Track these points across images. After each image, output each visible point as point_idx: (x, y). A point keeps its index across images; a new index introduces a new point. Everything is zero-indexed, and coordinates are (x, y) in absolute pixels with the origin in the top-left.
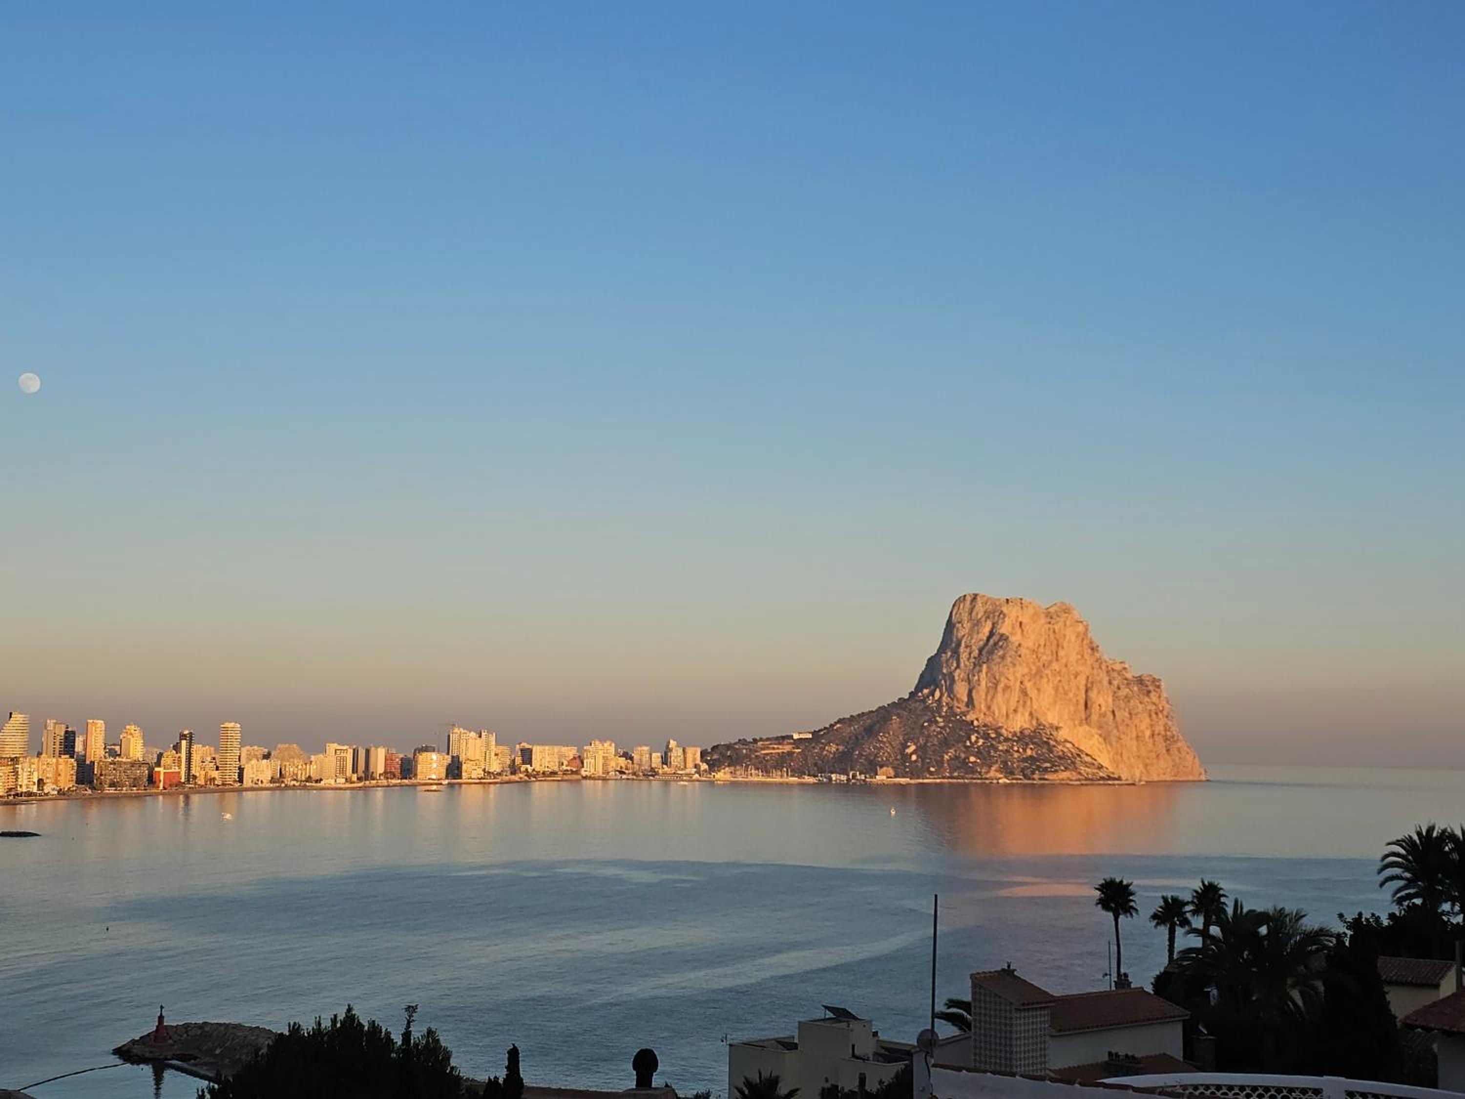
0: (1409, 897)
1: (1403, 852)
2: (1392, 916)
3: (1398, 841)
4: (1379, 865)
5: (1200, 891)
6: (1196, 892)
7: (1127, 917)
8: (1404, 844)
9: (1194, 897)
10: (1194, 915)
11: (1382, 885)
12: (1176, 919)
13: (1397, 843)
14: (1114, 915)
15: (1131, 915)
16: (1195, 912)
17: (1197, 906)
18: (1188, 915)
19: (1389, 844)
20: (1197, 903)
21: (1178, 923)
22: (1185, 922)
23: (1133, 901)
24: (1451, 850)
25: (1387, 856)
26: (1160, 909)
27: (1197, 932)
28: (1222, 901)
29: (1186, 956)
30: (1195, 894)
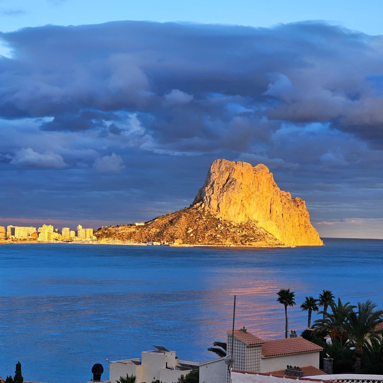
5: (323, 295)
12: (312, 307)
14: (285, 305)
15: (292, 305)
16: (321, 304)
17: (321, 301)
18: (317, 305)
21: (313, 309)
22: (316, 309)
23: (294, 299)
26: (305, 303)
27: (321, 312)
28: (333, 299)
29: (316, 323)
30: (320, 296)
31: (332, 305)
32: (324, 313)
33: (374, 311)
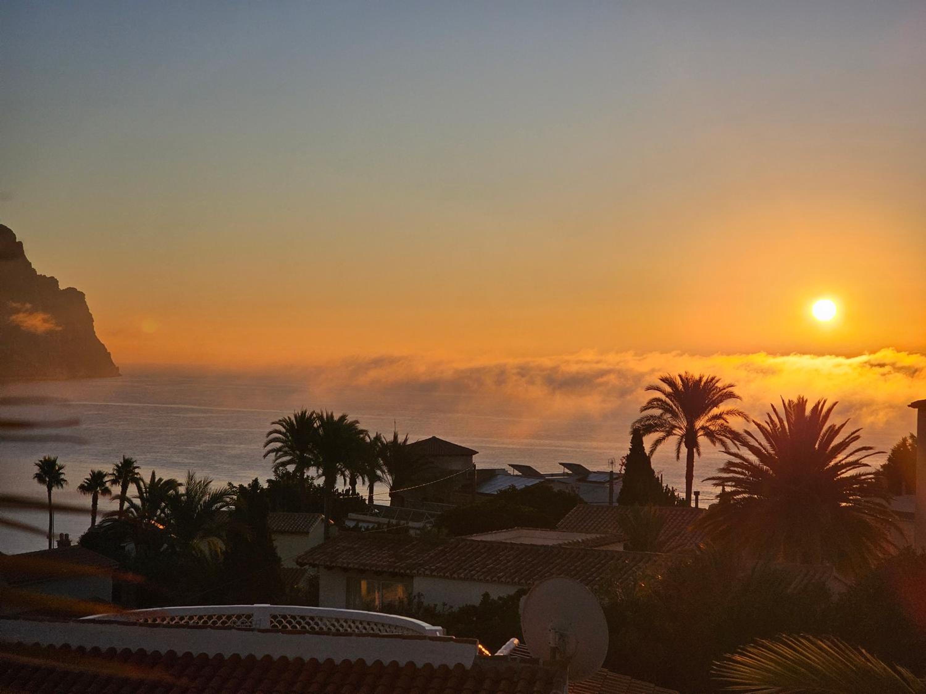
0: (284, 464)
1: (283, 430)
2: (269, 481)
3: (280, 421)
4: (266, 440)
5: (120, 465)
6: (117, 466)
7: (58, 488)
8: (284, 424)
9: (114, 469)
10: (112, 484)
11: (265, 456)
12: (98, 489)
13: (279, 423)
14: (48, 487)
15: (62, 485)
16: (114, 482)
17: (116, 476)
18: (108, 484)
19: (273, 423)
20: (117, 474)
21: (100, 491)
22: (106, 491)
23: (63, 473)
24: (319, 427)
25: (270, 433)
26: (86, 481)
27: (117, 497)
28: (137, 471)
29: (107, 518)
30: (116, 468)
31: (137, 481)
32: (123, 498)
33: (213, 488)
